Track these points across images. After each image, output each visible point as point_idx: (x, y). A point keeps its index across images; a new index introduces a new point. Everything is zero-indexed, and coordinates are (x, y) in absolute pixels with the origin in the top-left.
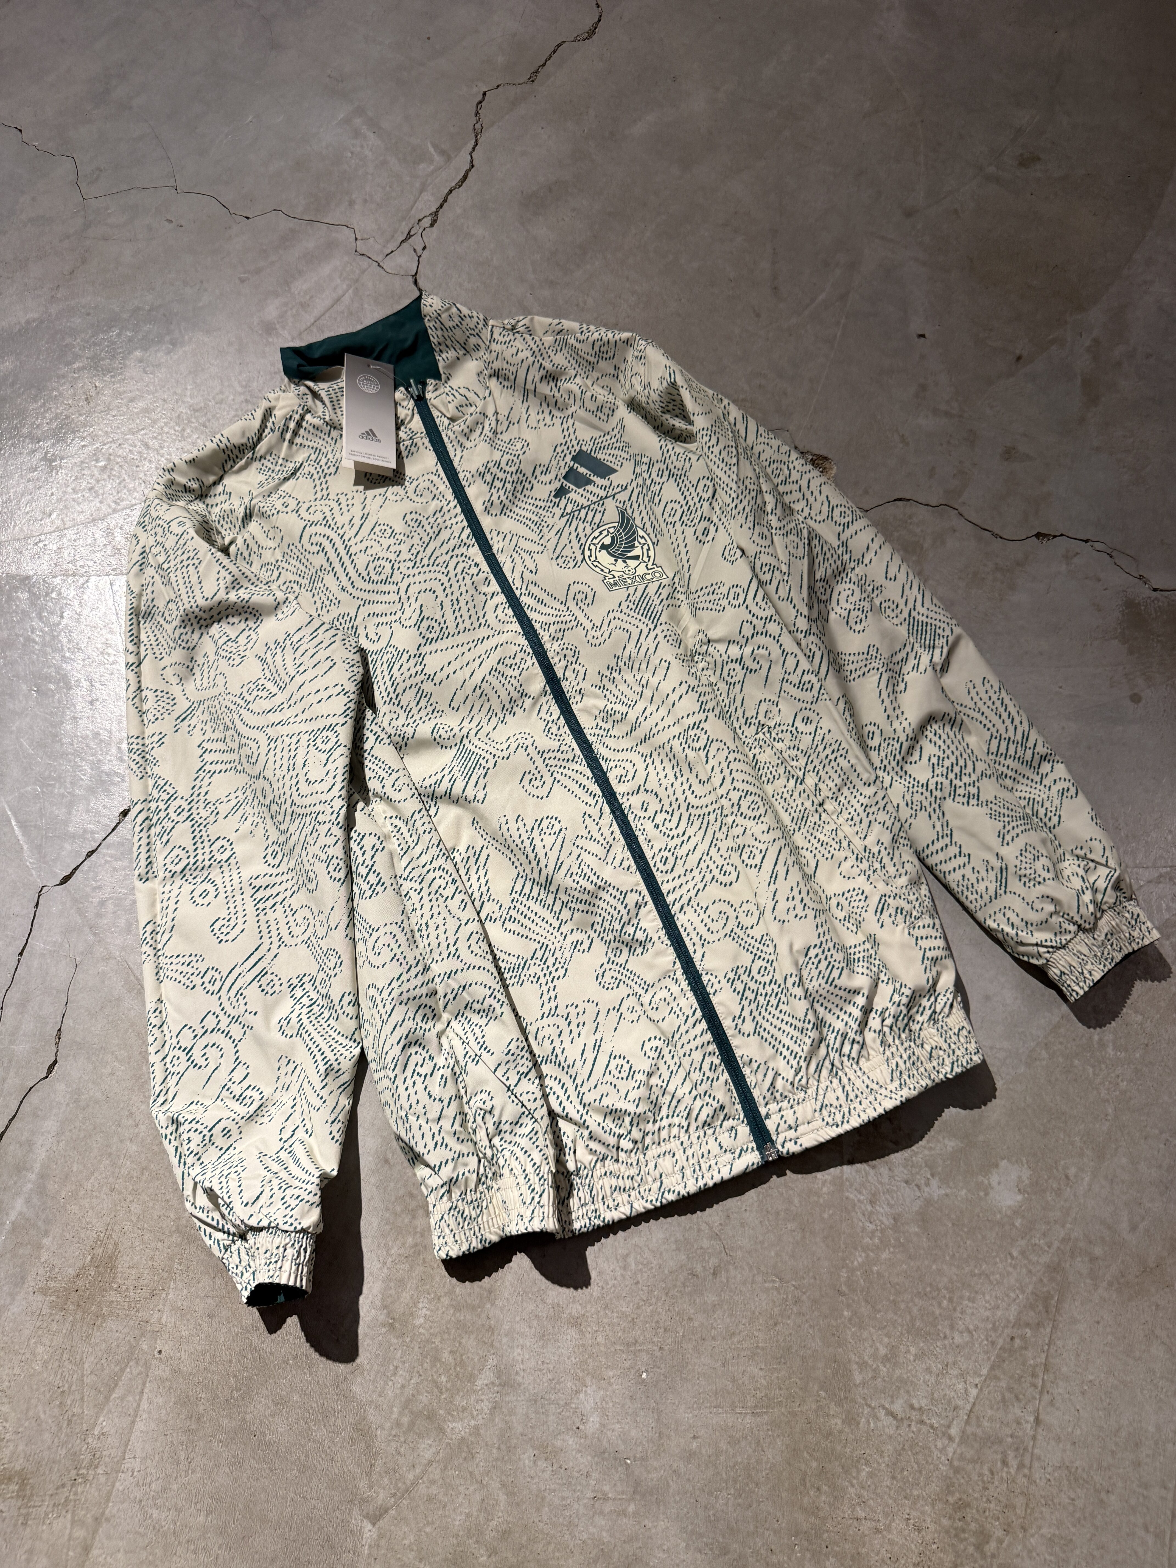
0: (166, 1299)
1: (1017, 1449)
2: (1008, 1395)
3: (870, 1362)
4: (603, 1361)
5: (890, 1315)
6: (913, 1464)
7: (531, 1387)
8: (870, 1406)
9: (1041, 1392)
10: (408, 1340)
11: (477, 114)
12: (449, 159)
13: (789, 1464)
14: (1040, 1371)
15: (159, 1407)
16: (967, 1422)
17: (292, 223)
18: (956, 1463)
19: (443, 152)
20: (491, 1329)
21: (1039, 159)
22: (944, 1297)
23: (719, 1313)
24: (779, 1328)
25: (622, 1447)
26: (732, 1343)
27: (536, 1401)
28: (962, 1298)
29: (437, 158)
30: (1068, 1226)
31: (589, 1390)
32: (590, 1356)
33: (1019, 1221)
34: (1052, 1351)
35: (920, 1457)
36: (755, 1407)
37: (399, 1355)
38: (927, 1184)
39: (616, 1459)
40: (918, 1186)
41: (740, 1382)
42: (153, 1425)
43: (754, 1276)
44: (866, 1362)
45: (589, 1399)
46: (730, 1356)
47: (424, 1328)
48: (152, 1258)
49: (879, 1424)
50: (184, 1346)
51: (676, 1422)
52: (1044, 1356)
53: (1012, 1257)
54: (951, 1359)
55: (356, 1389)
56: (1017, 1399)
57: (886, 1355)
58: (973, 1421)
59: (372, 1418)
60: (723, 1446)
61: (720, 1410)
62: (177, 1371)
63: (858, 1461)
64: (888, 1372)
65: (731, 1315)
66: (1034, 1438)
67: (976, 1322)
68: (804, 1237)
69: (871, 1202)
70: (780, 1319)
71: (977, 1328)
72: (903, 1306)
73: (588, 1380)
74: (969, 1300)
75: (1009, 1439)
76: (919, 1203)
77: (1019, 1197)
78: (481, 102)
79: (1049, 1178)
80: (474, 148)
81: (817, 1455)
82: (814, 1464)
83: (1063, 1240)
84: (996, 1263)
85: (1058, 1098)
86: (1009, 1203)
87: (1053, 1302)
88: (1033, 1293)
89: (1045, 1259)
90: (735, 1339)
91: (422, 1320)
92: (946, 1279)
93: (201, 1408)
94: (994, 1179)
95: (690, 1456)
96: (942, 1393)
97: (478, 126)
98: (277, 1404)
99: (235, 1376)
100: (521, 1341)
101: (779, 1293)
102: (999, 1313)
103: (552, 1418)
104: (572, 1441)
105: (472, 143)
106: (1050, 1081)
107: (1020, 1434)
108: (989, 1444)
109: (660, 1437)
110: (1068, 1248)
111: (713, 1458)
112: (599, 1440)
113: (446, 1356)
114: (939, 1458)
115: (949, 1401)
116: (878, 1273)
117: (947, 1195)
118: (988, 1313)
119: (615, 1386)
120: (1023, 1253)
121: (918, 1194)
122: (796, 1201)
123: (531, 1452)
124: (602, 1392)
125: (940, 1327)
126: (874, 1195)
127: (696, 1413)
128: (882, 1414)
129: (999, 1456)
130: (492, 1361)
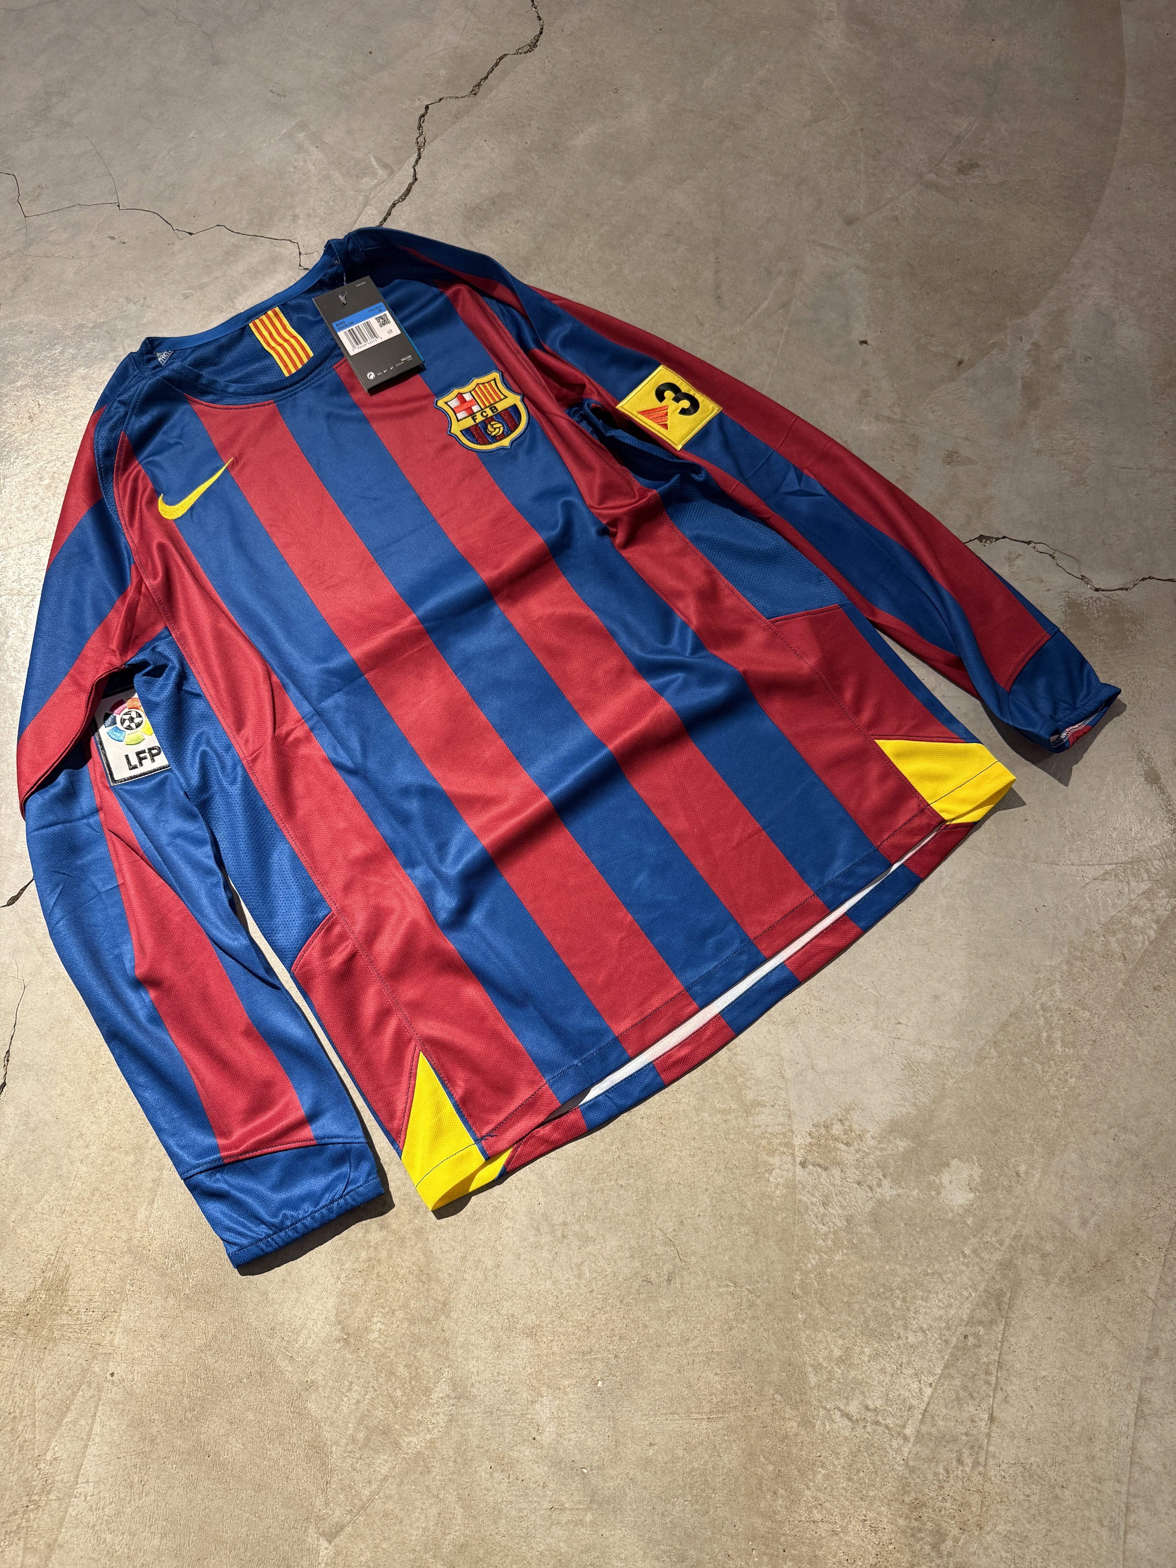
0: (118, 1322)
1: (972, 1447)
2: (962, 1393)
3: (825, 1364)
4: (559, 1370)
5: (844, 1317)
6: (869, 1465)
7: (487, 1399)
8: (825, 1408)
9: (995, 1389)
10: (362, 1355)
11: (420, 127)
12: (392, 173)
13: (745, 1468)
14: (993, 1368)
15: (113, 1430)
16: (922, 1422)
17: (235, 239)
18: (911, 1463)
19: (385, 166)
20: (446, 1342)
21: (978, 166)
22: (898, 1297)
23: (674, 1319)
24: (733, 1332)
25: (578, 1457)
26: (688, 1349)
27: (491, 1413)
28: (915, 1297)
29: (381, 173)
30: (1019, 1222)
31: (545, 1400)
32: (545, 1366)
33: (971, 1219)
34: (1005, 1348)
35: (876, 1457)
36: (711, 1412)
37: (353, 1370)
38: (879, 1185)
39: (572, 1469)
40: (871, 1188)
41: (696, 1387)
42: (106, 1448)
43: (708, 1281)
44: (820, 1364)
45: (544, 1410)
46: (685, 1362)
47: (379, 1343)
48: (104, 1280)
49: (835, 1426)
50: (136, 1368)
51: (632, 1430)
52: (997, 1353)
53: (965, 1256)
54: (905, 1360)
55: (311, 1406)
56: (972, 1397)
57: (841, 1357)
58: (928, 1420)
59: (328, 1435)
60: (680, 1453)
61: (676, 1417)
62: (130, 1394)
63: (814, 1464)
64: (842, 1374)
65: (686, 1321)
66: (989, 1435)
67: (930, 1322)
68: (757, 1242)
69: (824, 1205)
70: (734, 1325)
71: (930, 1327)
72: (857, 1307)
73: (544, 1389)
74: (922, 1299)
75: (964, 1438)
76: (871, 1204)
77: (971, 1196)
78: (423, 116)
79: (1000, 1175)
80: (417, 162)
81: (773, 1458)
82: (771, 1468)
83: (1015, 1237)
84: (949, 1262)
85: (1007, 1095)
86: (961, 1201)
87: (1006, 1299)
88: (985, 1290)
89: (997, 1256)
90: (691, 1345)
91: (376, 1334)
92: (898, 1279)
93: (155, 1429)
94: (946, 1178)
95: (646, 1463)
96: (897, 1393)
97: (421, 140)
98: (231, 1423)
99: (189, 1397)
100: (476, 1353)
101: (733, 1298)
102: (953, 1311)
103: (509, 1429)
104: (527, 1452)
105: (416, 156)
106: (999, 1079)
107: (975, 1432)
108: (944, 1443)
109: (617, 1446)
110: (1020, 1245)
111: (669, 1465)
112: (556, 1450)
113: (401, 1370)
114: (896, 1458)
115: (904, 1401)
116: (832, 1275)
117: (899, 1196)
118: (942, 1312)
119: (571, 1396)
120: (975, 1251)
121: (870, 1194)
122: (749, 1204)
123: (487, 1464)
124: (558, 1402)
125: (893, 1327)
126: (827, 1196)
127: (652, 1420)
128: (837, 1416)
129: (954, 1455)
130: (447, 1373)
